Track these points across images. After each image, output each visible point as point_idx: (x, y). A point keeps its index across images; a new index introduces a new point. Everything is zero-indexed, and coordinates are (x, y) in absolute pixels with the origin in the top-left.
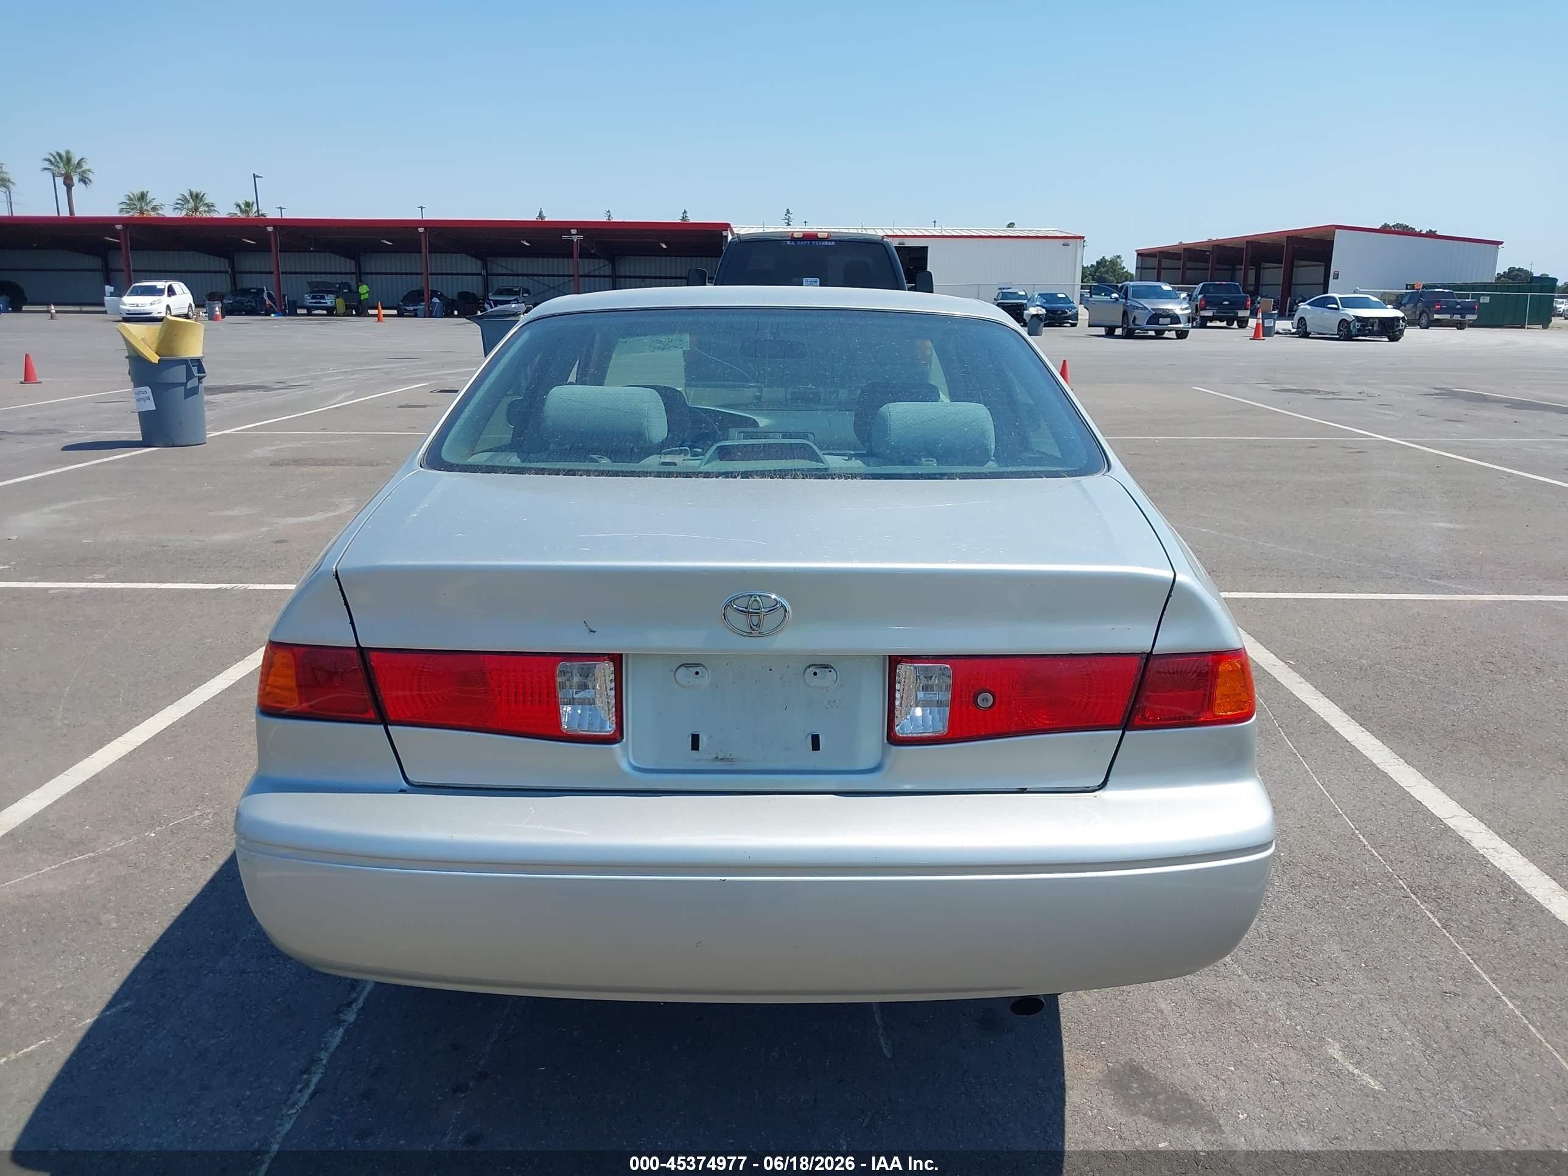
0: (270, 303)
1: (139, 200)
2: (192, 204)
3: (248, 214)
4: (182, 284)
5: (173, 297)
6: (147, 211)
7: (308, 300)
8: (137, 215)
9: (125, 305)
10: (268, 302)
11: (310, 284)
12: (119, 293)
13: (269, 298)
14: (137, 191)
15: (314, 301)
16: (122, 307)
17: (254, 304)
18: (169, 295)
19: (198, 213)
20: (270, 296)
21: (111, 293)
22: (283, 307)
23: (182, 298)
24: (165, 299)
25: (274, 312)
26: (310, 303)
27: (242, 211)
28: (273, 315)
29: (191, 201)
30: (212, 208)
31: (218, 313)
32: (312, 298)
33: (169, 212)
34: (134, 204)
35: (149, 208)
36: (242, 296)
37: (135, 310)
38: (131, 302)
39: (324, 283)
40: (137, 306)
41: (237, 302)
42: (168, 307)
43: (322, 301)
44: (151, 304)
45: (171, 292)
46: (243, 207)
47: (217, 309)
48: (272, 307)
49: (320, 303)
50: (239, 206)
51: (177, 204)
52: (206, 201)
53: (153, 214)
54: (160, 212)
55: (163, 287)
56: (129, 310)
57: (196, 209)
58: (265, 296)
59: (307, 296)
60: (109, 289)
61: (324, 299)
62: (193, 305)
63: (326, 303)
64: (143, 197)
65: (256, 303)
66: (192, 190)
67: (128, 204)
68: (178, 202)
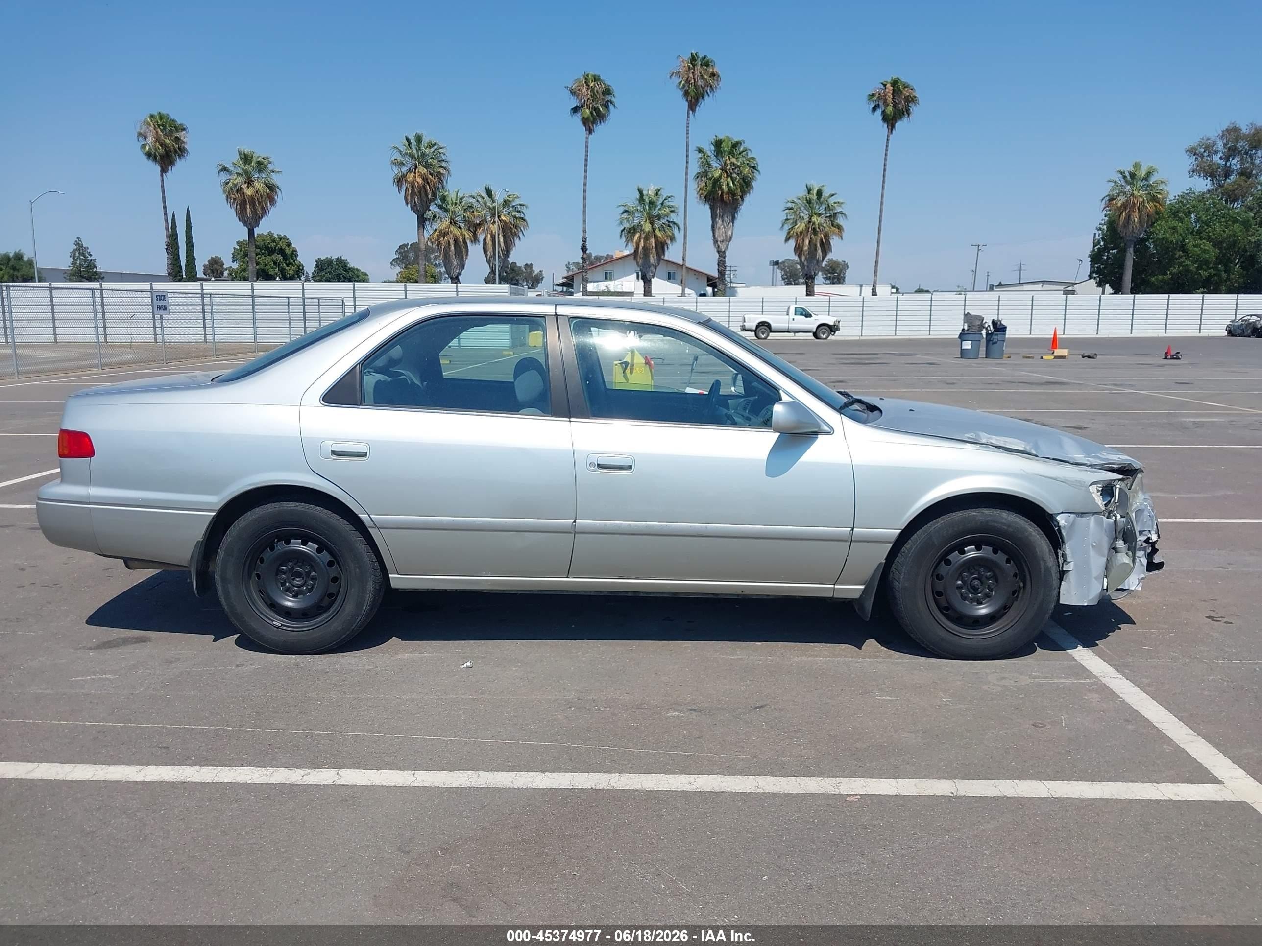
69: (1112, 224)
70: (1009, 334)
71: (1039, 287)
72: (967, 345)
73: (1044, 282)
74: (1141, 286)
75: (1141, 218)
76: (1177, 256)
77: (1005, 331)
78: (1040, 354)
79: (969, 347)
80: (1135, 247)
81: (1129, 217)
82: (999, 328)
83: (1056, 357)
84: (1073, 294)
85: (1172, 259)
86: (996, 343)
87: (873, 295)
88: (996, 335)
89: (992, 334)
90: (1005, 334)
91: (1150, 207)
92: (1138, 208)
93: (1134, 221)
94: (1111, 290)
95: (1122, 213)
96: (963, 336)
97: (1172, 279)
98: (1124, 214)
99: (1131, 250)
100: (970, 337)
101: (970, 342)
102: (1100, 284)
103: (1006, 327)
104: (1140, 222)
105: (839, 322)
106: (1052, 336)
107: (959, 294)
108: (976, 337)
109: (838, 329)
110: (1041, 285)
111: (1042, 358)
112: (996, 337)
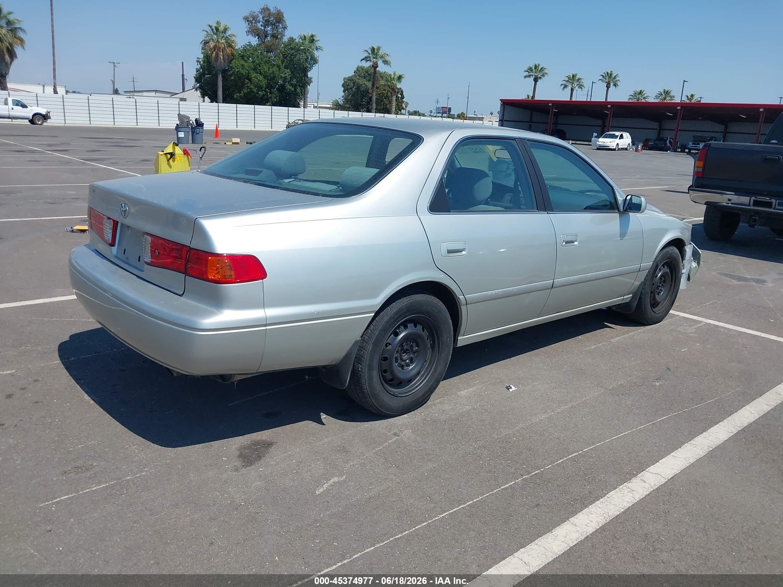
0: (670, 145)
1: (638, 94)
2: (664, 96)
3: (691, 100)
4: (628, 134)
5: (622, 140)
6: (641, 99)
7: (691, 145)
8: (636, 101)
9: (599, 142)
10: (668, 144)
11: (694, 137)
12: (598, 137)
13: (669, 143)
14: (639, 90)
15: (693, 145)
16: (598, 143)
17: (663, 146)
18: (620, 139)
19: (665, 101)
20: (670, 142)
21: (595, 136)
22: (675, 148)
23: (626, 140)
24: (617, 141)
25: (670, 150)
26: (691, 146)
27: (688, 99)
28: (669, 151)
29: (664, 95)
30: (673, 98)
31: (640, 148)
32: (693, 144)
33: (651, 100)
34: (636, 96)
35: (642, 98)
36: (658, 141)
37: (602, 145)
38: (603, 141)
39: (701, 137)
40: (604, 143)
41: (655, 144)
42: (618, 144)
43: (698, 146)
44: (610, 142)
45: (621, 137)
46: (689, 97)
47: (640, 146)
48: (669, 147)
49: (696, 147)
50: (687, 97)
51: (657, 96)
52: (671, 95)
53: (643, 101)
54: (647, 100)
55: (618, 135)
56: (600, 145)
57: (665, 98)
58: (668, 142)
59: (690, 143)
60: (595, 134)
61: (699, 145)
62: (631, 144)
63: (699, 147)
64: (641, 92)
65: (664, 145)
66: (665, 89)
67: (633, 96)
68: (658, 95)
69: (207, 58)
70: (206, 127)
71: (153, 94)
72: (181, 135)
73: (156, 91)
74: (228, 99)
75: (224, 56)
76: (246, 82)
77: (203, 126)
78: (225, 141)
79: (183, 136)
80: (222, 74)
81: (217, 54)
82: (199, 124)
83: (233, 143)
84: (185, 101)
85: (243, 83)
86: (198, 133)
87: (54, 93)
88: (198, 128)
89: (195, 128)
90: (203, 128)
91: (228, 50)
92: (222, 50)
93: (221, 58)
94: (209, 100)
95: (213, 52)
96: (178, 128)
97: (244, 96)
98: (214, 52)
99: (221, 76)
100: (183, 129)
101: (183, 133)
102: (203, 97)
103: (203, 124)
104: (224, 59)
105: (49, 112)
106: (215, 129)
107: (130, 98)
108: (187, 130)
109: (49, 118)
110: (155, 93)
111: (225, 143)
112: (198, 130)
